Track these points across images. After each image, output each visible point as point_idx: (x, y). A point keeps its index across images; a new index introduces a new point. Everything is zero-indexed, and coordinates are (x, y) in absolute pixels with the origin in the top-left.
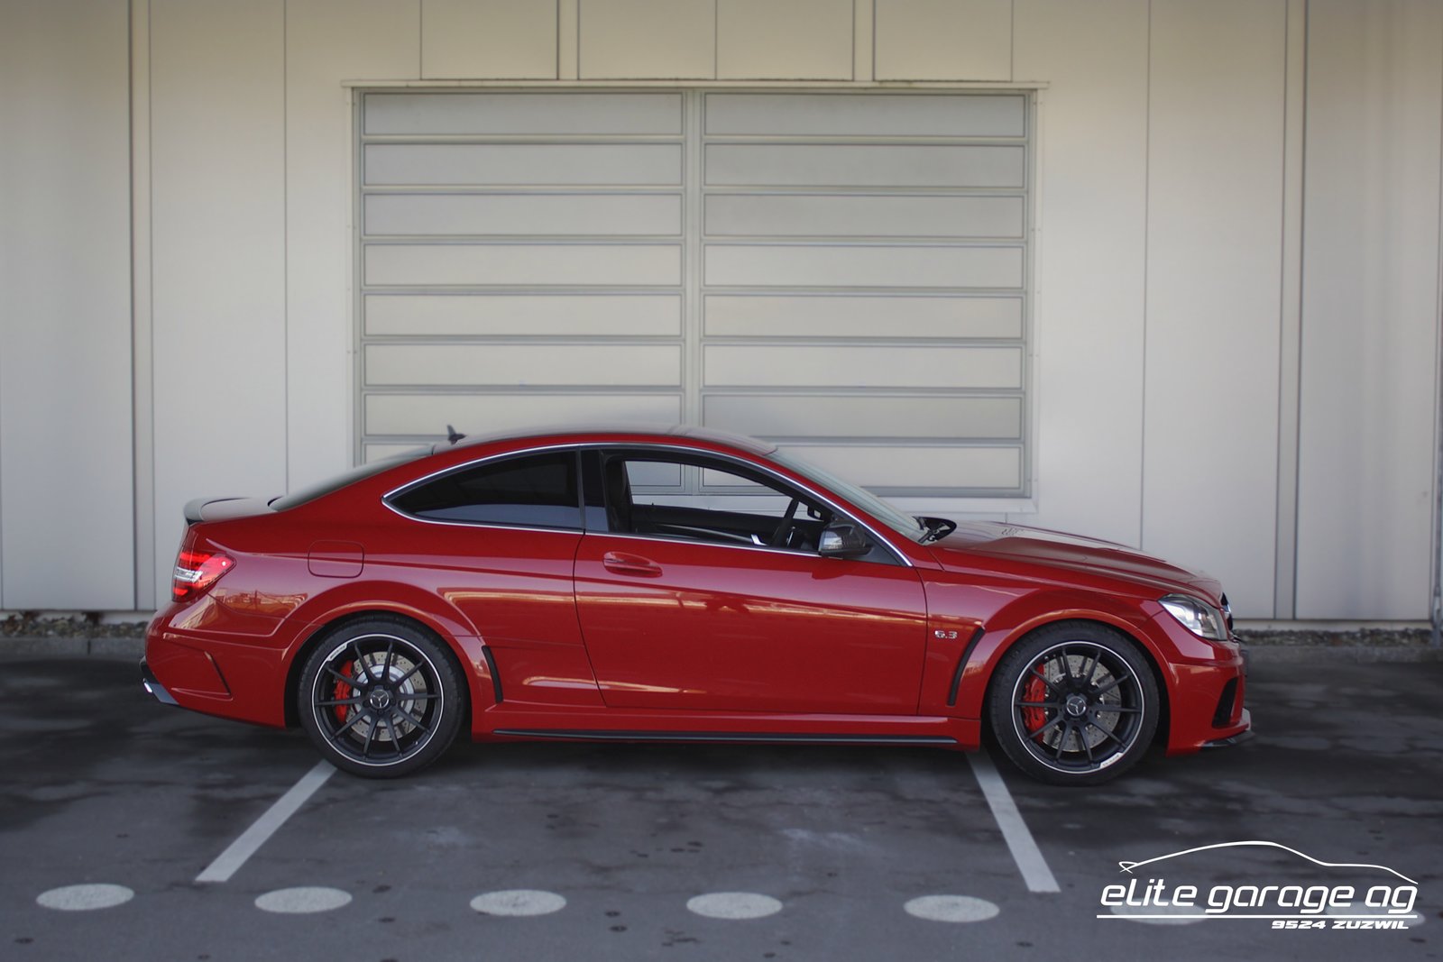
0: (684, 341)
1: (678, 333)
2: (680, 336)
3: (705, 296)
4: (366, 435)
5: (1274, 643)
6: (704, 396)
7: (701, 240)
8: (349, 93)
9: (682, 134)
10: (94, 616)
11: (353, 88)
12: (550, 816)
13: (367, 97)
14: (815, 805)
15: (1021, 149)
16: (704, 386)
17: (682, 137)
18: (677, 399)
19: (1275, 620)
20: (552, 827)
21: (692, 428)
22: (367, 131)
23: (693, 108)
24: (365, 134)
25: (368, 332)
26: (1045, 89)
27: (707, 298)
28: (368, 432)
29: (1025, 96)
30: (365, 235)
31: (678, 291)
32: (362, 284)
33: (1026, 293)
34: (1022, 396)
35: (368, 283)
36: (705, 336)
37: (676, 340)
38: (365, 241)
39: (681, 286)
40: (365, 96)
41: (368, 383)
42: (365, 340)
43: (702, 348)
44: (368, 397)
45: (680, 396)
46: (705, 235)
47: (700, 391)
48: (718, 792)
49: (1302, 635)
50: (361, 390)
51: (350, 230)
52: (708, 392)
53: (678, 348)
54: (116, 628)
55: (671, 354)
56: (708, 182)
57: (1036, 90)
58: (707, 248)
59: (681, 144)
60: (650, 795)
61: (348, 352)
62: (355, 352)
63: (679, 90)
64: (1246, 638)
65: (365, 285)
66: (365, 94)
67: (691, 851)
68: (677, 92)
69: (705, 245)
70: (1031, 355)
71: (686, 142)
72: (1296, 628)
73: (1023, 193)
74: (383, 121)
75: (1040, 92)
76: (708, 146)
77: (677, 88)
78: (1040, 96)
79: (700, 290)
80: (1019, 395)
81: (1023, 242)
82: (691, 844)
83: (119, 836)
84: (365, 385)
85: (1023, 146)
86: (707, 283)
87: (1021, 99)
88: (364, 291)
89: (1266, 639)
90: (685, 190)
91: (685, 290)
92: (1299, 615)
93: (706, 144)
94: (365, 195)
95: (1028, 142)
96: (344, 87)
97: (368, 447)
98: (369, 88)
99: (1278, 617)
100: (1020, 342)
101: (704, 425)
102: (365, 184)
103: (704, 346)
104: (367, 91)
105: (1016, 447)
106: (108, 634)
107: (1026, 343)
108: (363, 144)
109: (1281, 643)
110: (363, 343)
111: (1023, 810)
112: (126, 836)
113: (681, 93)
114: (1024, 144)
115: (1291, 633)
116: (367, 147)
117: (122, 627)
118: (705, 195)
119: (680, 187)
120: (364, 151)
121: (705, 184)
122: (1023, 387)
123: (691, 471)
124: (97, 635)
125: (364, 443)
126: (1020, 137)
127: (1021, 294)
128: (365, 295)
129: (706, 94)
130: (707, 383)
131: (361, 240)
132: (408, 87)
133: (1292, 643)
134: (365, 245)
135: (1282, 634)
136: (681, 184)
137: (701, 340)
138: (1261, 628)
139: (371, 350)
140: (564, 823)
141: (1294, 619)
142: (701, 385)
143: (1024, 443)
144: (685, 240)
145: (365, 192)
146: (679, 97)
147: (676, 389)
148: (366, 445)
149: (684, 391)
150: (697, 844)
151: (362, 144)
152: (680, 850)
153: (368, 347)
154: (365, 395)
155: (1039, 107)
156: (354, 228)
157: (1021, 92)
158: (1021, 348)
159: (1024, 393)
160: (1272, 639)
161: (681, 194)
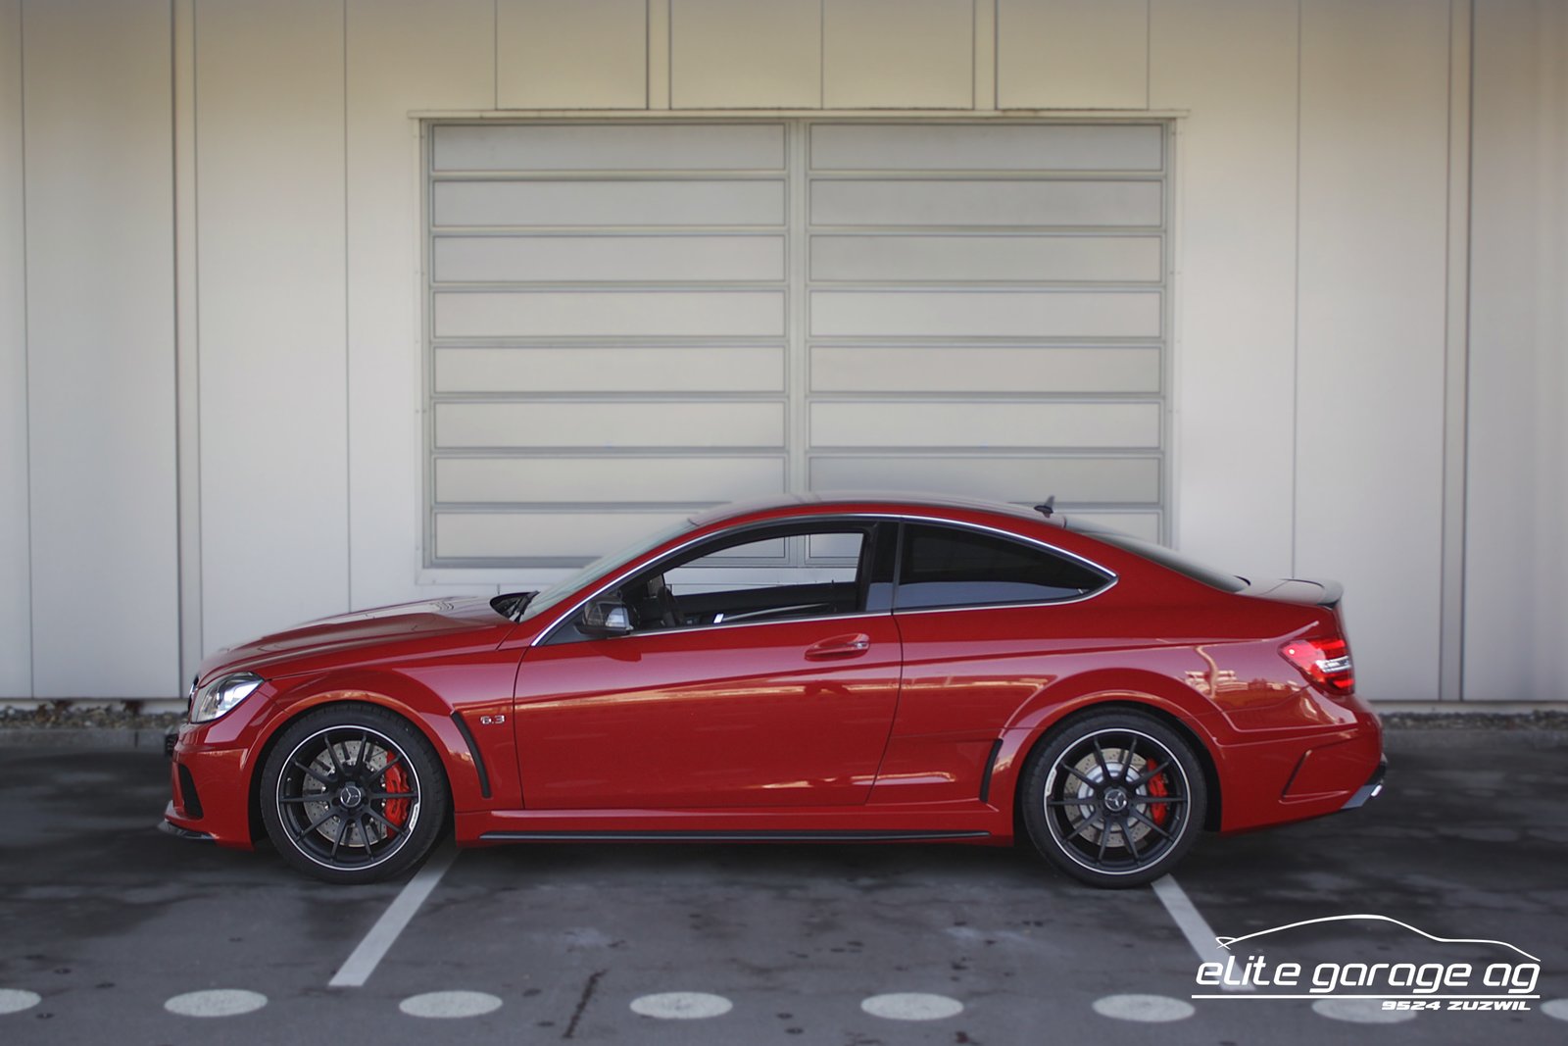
0: (788, 397)
1: (780, 388)
2: (784, 392)
3: (811, 347)
4: (436, 502)
5: (1440, 726)
6: (810, 458)
7: (806, 286)
8: (416, 125)
9: (784, 169)
10: (134, 705)
11: (421, 120)
12: (693, 916)
13: (436, 128)
14: (974, 902)
15: (1158, 185)
16: (811, 447)
17: (785, 172)
18: (780, 461)
19: (1440, 701)
20: (696, 927)
21: (799, 494)
22: (436, 168)
23: (797, 142)
24: (434, 170)
25: (438, 389)
26: (1184, 118)
27: (814, 350)
28: (439, 500)
29: (1164, 126)
30: (434, 281)
31: (781, 342)
32: (432, 336)
33: (1165, 342)
34: (1160, 456)
35: (438, 334)
36: (811, 391)
37: (780, 396)
38: (435, 288)
39: (784, 336)
40: (434, 128)
41: (438, 445)
42: (435, 398)
43: (807, 404)
44: (438, 461)
45: (784, 458)
46: (811, 280)
47: (806, 452)
48: (868, 889)
49: (1470, 718)
50: (431, 452)
51: (419, 276)
52: (815, 453)
53: (780, 406)
54: (160, 718)
55: (772, 412)
56: (814, 221)
57: (1174, 119)
58: (813, 295)
59: (783, 180)
60: (794, 893)
61: (417, 411)
62: (424, 411)
63: (782, 121)
64: (1409, 723)
65: (435, 337)
66: (434, 126)
67: (853, 951)
68: (781, 123)
69: (811, 292)
70: (1171, 411)
71: (789, 177)
72: (1463, 710)
73: (1160, 231)
74: (454, 155)
75: (1179, 122)
76: (814, 183)
77: (780, 118)
78: (1180, 123)
79: (806, 341)
80: (1158, 456)
81: (1161, 286)
82: (851, 943)
83: (232, 940)
84: (436, 447)
85: (1160, 181)
86: (813, 333)
87: (1158, 129)
88: (433, 343)
89: (1431, 723)
90: (789, 230)
91: (788, 341)
92: (1467, 696)
93: (812, 180)
94: (434, 237)
95: (1166, 176)
96: (412, 118)
97: (439, 517)
98: (438, 119)
99: (1445, 697)
100: (1159, 396)
101: (810, 489)
102: (434, 225)
103: (811, 403)
104: (436, 122)
105: (1153, 513)
106: (153, 724)
107: (1164, 398)
108: (433, 180)
109: (1448, 727)
110: (433, 402)
111: (1200, 907)
112: (239, 940)
113: (783, 124)
114: (1161, 178)
115: (1458, 716)
116: (437, 184)
117: (166, 717)
118: (811, 236)
119: (782, 228)
120: (434, 188)
121: (811, 224)
122: (1162, 446)
123: (796, 542)
124: (141, 726)
125: (434, 512)
126: (1156, 171)
127: (1160, 343)
128: (435, 348)
129: (811, 124)
130: (814, 444)
131: (430, 287)
132: (482, 118)
133: (1460, 726)
134: (434, 293)
135: (1447, 716)
136: (784, 225)
137: (806, 397)
138: (1425, 710)
139: (441, 409)
140: (705, 924)
141: (1462, 701)
142: (807, 446)
143: (1163, 508)
144: (789, 286)
145: (434, 235)
146: (781, 128)
147: (781, 450)
148: (436, 514)
149: (788, 452)
150: (858, 944)
151: (431, 181)
152: (841, 950)
153: (438, 406)
154: (435, 459)
155: (1178, 136)
156: (422, 274)
157: (1159, 122)
158: (1159, 403)
159: (1163, 453)
160: (1438, 722)
161: (783, 236)
